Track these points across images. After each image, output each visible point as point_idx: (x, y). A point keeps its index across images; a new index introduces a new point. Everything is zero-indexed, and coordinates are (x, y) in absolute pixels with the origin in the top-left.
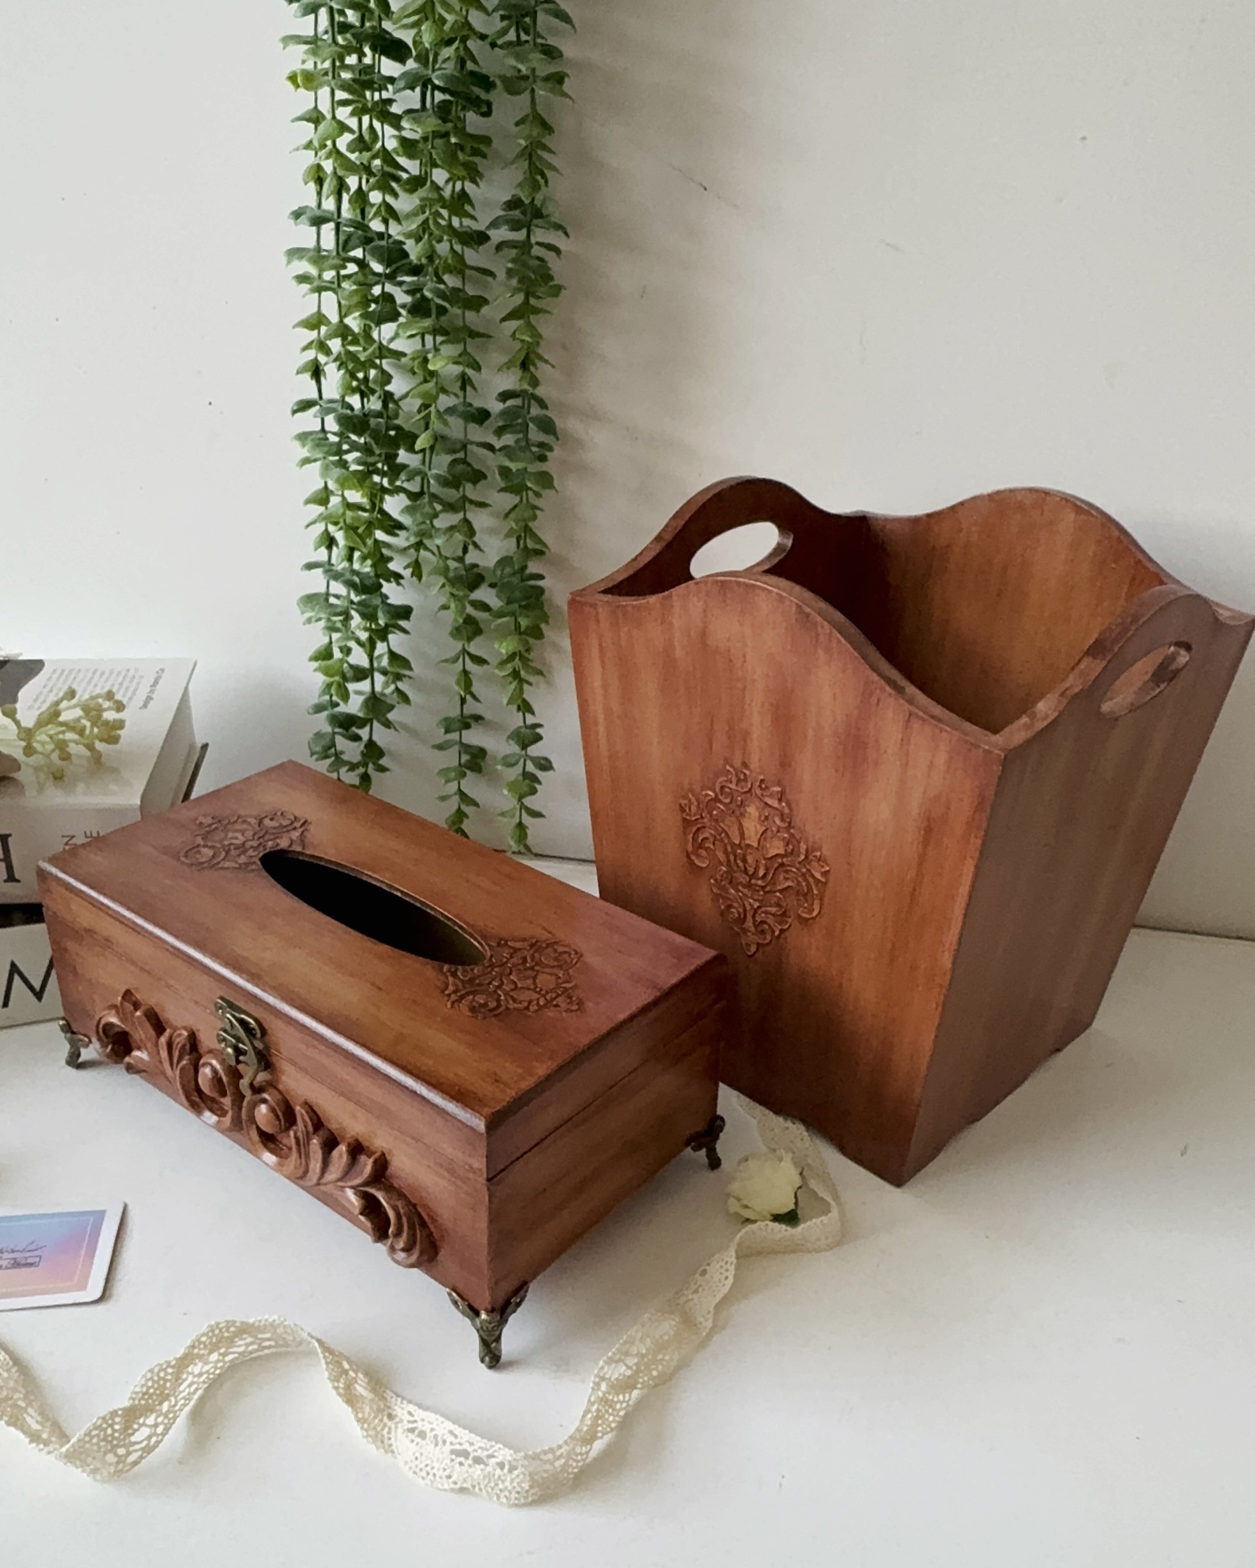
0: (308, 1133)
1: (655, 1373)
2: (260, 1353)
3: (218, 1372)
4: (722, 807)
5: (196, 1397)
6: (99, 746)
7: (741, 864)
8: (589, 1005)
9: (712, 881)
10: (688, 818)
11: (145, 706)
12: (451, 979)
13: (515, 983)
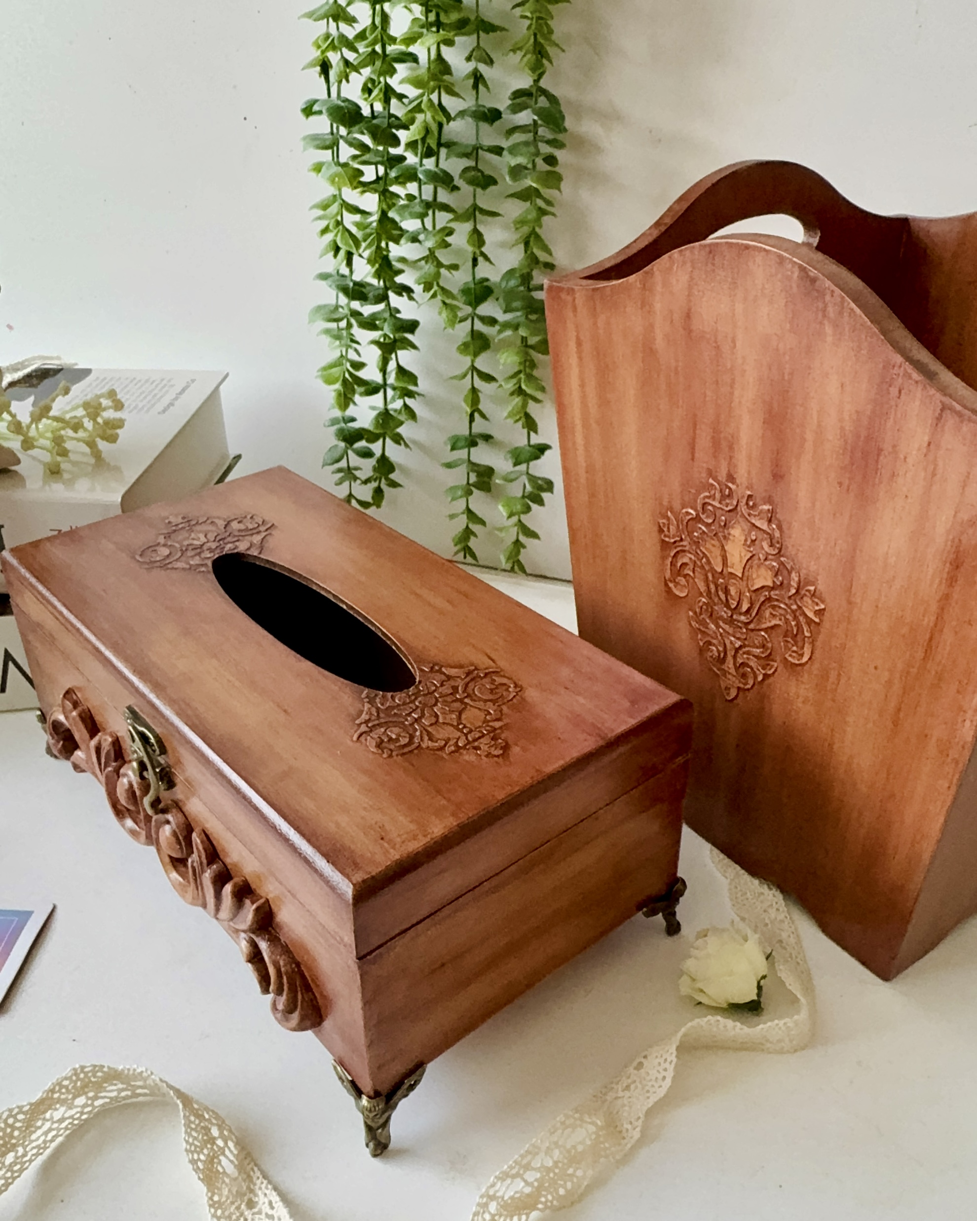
0: (201, 863)
1: (562, 1192)
2: (134, 1100)
3: (84, 1117)
4: (703, 528)
5: (54, 1145)
6: (102, 445)
7: (723, 597)
8: (516, 750)
9: (691, 613)
10: (667, 539)
11: (164, 411)
12: (367, 706)
13: (437, 716)
